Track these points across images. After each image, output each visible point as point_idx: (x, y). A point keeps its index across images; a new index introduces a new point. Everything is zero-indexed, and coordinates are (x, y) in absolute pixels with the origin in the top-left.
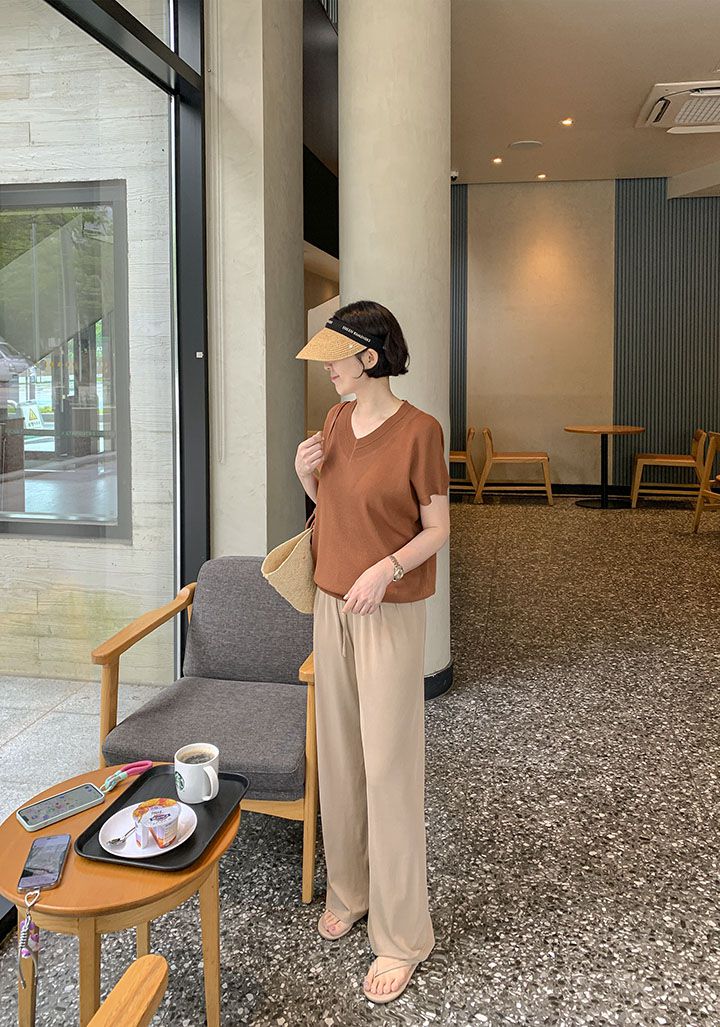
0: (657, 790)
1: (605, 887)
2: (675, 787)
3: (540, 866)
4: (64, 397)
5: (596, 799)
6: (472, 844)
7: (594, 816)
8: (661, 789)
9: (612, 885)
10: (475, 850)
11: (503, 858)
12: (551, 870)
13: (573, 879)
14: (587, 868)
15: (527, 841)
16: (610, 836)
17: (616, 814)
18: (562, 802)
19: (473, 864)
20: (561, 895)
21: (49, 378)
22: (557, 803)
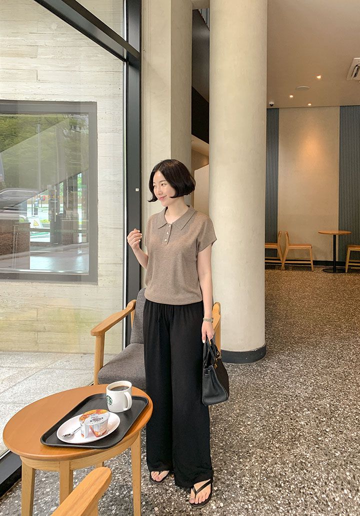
0: (347, 407)
1: (324, 456)
2: (355, 405)
3: (299, 445)
4: (56, 214)
5: (323, 411)
6: (272, 433)
7: (321, 419)
8: (349, 406)
9: (326, 455)
10: (273, 436)
11: (284, 441)
12: (303, 447)
13: (311, 452)
14: (317, 446)
15: (294, 432)
16: (327, 430)
17: (330, 419)
18: (309, 412)
19: (272, 444)
20: (306, 460)
21: (47, 205)
22: (307, 413)
